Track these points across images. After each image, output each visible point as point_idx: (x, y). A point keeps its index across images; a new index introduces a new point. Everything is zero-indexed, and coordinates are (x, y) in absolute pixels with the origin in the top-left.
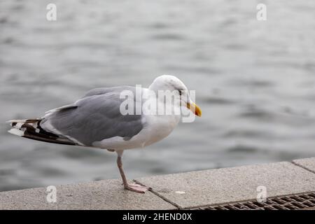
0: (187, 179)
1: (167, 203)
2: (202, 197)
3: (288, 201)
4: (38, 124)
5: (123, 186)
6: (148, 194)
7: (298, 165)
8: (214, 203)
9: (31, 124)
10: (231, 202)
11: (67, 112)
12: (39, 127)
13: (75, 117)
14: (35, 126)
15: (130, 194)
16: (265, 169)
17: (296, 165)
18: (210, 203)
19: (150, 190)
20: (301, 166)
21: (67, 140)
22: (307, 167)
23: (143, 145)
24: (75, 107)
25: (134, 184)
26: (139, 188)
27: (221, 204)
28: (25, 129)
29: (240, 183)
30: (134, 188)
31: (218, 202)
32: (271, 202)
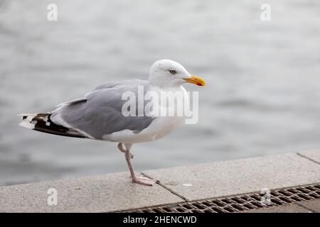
0: (194, 172)
1: (175, 196)
2: (209, 190)
3: (294, 193)
4: (49, 118)
5: (131, 179)
6: (156, 187)
7: (304, 156)
8: (221, 195)
9: (42, 118)
10: (238, 195)
11: (78, 105)
12: (49, 121)
13: (85, 110)
14: (46, 119)
15: (137, 187)
16: (271, 161)
17: (302, 156)
18: (217, 196)
19: (158, 182)
20: (307, 158)
21: (77, 133)
22: (312, 158)
23: (154, 137)
24: (85, 101)
25: (142, 177)
26: (147, 181)
27: (228, 196)
28: (36, 122)
29: (246, 175)
30: (142, 181)
31: (225, 195)
32: (278, 193)
